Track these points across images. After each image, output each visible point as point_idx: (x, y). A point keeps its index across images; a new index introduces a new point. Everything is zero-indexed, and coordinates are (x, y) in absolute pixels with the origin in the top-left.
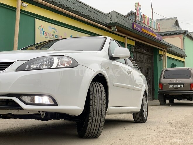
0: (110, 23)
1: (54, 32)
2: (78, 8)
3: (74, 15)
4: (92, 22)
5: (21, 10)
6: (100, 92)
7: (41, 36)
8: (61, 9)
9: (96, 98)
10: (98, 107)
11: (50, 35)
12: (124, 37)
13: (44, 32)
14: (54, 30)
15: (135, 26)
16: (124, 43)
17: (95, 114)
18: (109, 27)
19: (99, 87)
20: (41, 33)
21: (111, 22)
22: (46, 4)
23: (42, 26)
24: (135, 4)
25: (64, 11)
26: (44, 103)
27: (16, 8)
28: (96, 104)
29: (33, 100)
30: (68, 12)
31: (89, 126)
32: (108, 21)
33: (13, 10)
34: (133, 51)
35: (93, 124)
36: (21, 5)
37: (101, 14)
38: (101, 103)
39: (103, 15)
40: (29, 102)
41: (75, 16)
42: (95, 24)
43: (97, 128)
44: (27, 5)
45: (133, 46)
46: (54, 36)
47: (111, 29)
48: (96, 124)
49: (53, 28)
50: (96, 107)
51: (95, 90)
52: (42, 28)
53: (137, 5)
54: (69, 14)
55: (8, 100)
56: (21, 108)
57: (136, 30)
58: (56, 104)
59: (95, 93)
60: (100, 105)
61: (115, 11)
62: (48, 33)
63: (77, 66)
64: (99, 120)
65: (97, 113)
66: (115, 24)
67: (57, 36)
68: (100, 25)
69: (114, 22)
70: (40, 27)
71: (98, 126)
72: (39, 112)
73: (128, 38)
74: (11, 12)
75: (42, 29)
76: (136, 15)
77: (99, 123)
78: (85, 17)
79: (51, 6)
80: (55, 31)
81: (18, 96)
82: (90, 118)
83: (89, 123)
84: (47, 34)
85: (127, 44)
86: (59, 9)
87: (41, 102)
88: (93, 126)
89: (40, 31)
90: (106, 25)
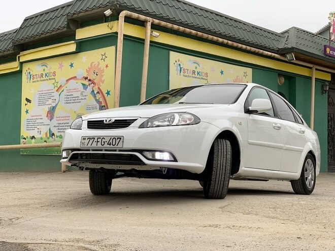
0: (285, 49)
1: (196, 68)
2: (232, 30)
3: (226, 41)
4: (253, 49)
5: (151, 42)
6: (225, 150)
7: (177, 74)
8: (205, 36)
9: (220, 157)
10: (222, 165)
11: (190, 72)
12: (311, 68)
13: (182, 69)
14: (196, 65)
15: (328, 50)
16: (311, 77)
17: (218, 172)
18: (283, 55)
19: (225, 145)
20: (177, 70)
21: (286, 46)
22: (184, 30)
23: (179, 60)
24: (329, 16)
25: (210, 37)
26: (165, 159)
27: (144, 40)
28: (219, 162)
29: (154, 156)
30: (216, 38)
31: (212, 185)
32: (281, 46)
33: (140, 42)
34: (327, 89)
35: (217, 183)
36: (151, 35)
37: (270, 35)
38: (225, 161)
39: (273, 37)
40: (151, 157)
41: (227, 43)
42: (259, 52)
43: (221, 187)
44: (158, 34)
45: (328, 81)
46: (196, 73)
47: (285, 57)
48: (219, 183)
49: (194, 63)
50: (219, 165)
51: (220, 148)
52: (179, 63)
53: (332, 16)
54: (218, 40)
55: (132, 155)
56: (144, 164)
57: (330, 57)
58: (175, 160)
59: (220, 151)
60: (224, 164)
61: (295, 28)
62: (188, 70)
63: (199, 122)
64: (223, 179)
65: (221, 172)
66: (291, 50)
67: (200, 73)
68: (267, 52)
69: (290, 46)
70: (176, 61)
71: (222, 185)
72: (160, 168)
73: (316, 69)
74: (137, 45)
75: (180, 65)
76: (330, 33)
77: (222, 183)
78: (243, 42)
79: (191, 33)
80: (198, 66)
81: (141, 151)
82: (213, 177)
83: (212, 182)
84: (186, 71)
85: (316, 78)
86: (202, 36)
87: (161, 158)
88: (216, 185)
89: (176, 67)
90: (277, 52)
